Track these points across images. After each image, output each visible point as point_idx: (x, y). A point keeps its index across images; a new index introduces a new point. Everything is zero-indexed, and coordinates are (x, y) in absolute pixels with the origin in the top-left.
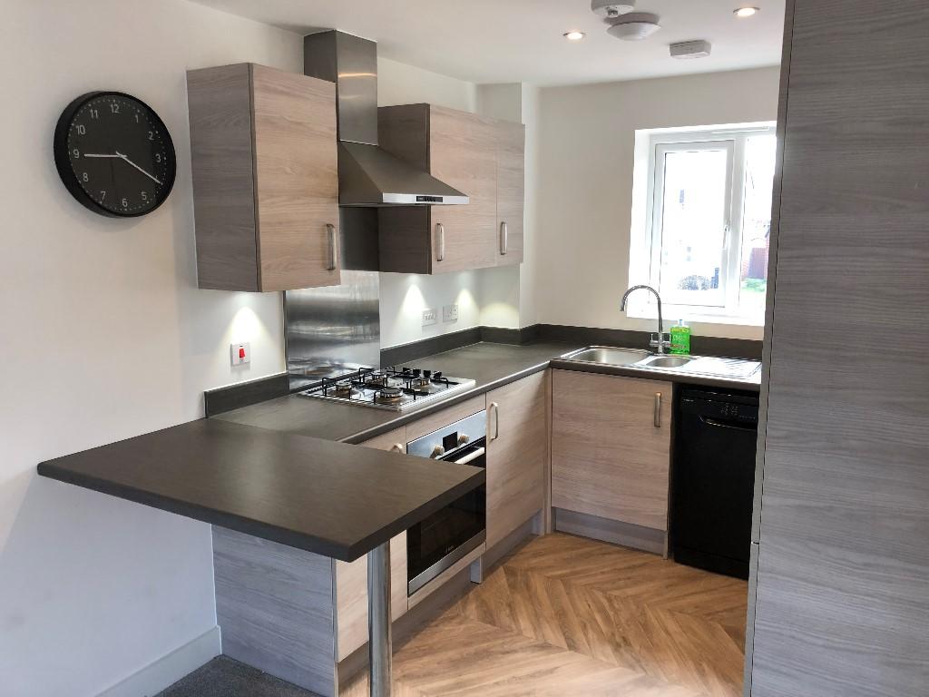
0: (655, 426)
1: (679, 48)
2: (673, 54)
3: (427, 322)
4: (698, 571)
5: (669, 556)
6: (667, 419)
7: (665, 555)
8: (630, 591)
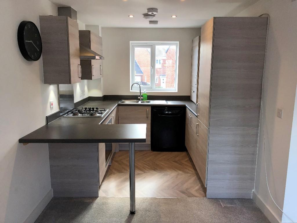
0: (147, 118)
1: (151, 22)
2: (150, 23)
3: (81, 95)
4: (159, 152)
5: (151, 150)
6: (150, 116)
7: (150, 150)
8: (148, 159)
